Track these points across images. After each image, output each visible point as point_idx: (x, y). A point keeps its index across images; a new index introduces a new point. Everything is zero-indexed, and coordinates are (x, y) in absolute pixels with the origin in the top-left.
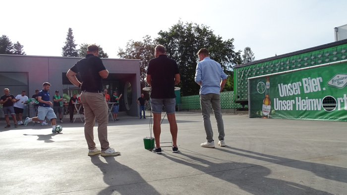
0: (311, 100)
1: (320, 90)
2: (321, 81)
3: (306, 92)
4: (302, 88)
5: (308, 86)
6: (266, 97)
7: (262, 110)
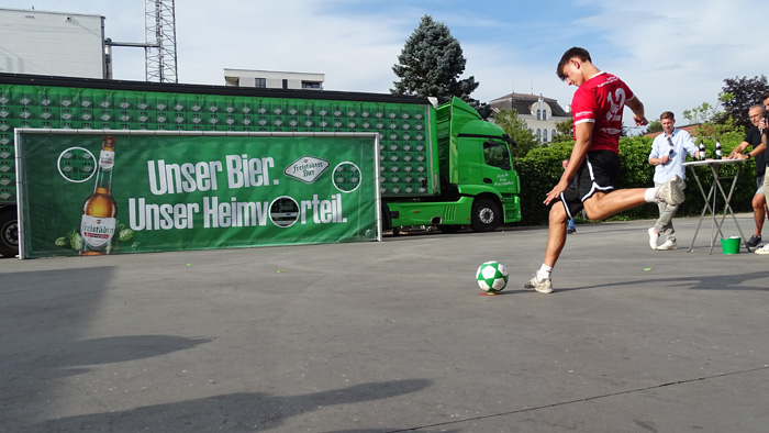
0: (245, 204)
1: (267, 183)
2: (272, 165)
3: (232, 185)
4: (222, 176)
5: (240, 174)
6: (97, 195)
7: (79, 232)
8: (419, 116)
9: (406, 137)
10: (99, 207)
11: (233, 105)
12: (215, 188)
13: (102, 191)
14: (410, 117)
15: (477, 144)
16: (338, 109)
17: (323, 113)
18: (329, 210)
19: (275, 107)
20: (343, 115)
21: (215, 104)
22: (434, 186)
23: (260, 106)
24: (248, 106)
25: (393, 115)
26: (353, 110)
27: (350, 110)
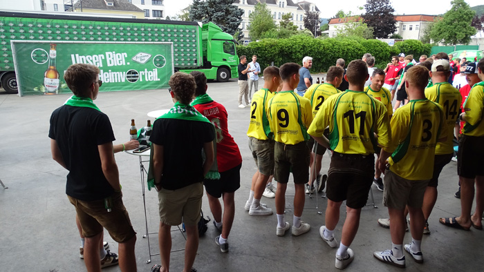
0: (115, 73)
1: (124, 64)
2: (126, 56)
3: (109, 65)
4: (104, 61)
5: (112, 60)
6: (50, 69)
7: (44, 85)
8: (193, 31)
9: (188, 40)
10: (52, 74)
11: (108, 26)
12: (101, 66)
13: (52, 67)
14: (189, 32)
15: (220, 44)
16: (156, 28)
17: (149, 29)
18: (152, 75)
19: (127, 27)
20: (158, 30)
21: (99, 26)
22: (200, 63)
23: (121, 26)
24: (115, 26)
25: (181, 31)
26: (163, 28)
27: (162, 28)
